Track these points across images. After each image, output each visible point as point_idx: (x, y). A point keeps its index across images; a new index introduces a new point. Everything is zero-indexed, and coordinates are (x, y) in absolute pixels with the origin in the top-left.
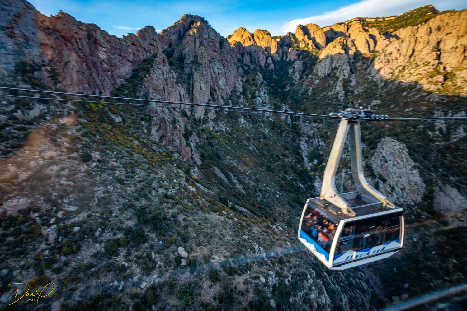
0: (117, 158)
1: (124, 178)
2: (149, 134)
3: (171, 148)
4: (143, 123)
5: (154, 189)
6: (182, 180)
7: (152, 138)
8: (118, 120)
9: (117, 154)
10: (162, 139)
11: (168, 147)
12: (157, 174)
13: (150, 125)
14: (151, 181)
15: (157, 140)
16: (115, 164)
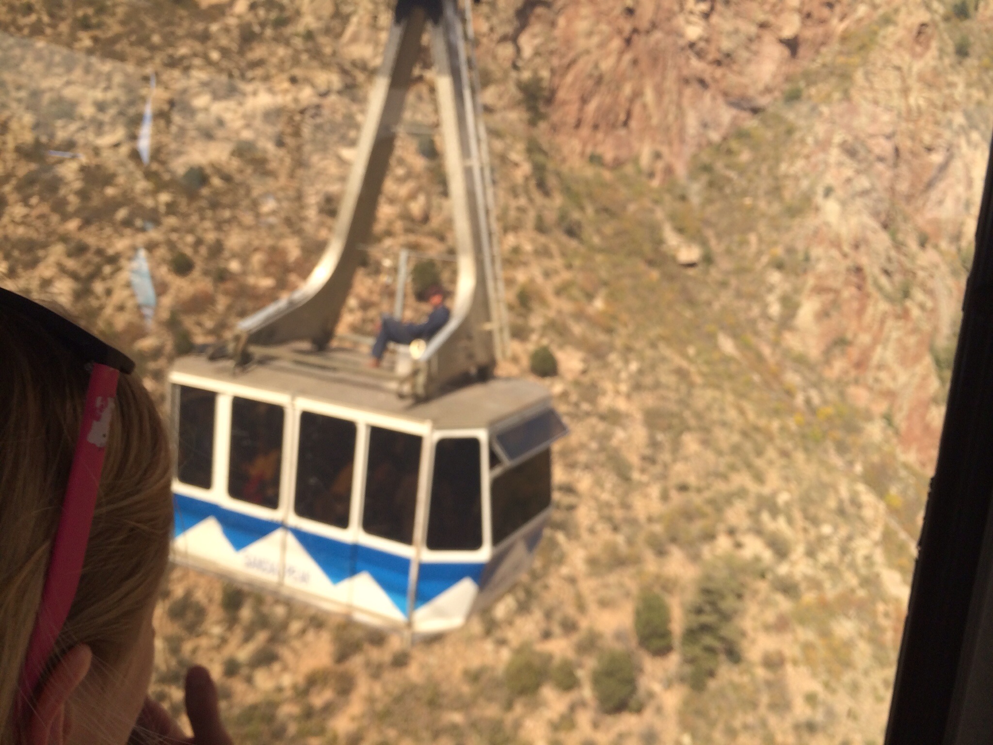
0: (637, 387)
1: (634, 459)
2: (787, 322)
3: (860, 396)
4: (775, 277)
5: (732, 532)
6: (864, 534)
7: (791, 341)
8: (689, 253)
9: (641, 372)
10: (837, 351)
11: (852, 390)
12: (759, 478)
13: (797, 290)
14: (729, 499)
15: (814, 351)
16: (622, 405)
